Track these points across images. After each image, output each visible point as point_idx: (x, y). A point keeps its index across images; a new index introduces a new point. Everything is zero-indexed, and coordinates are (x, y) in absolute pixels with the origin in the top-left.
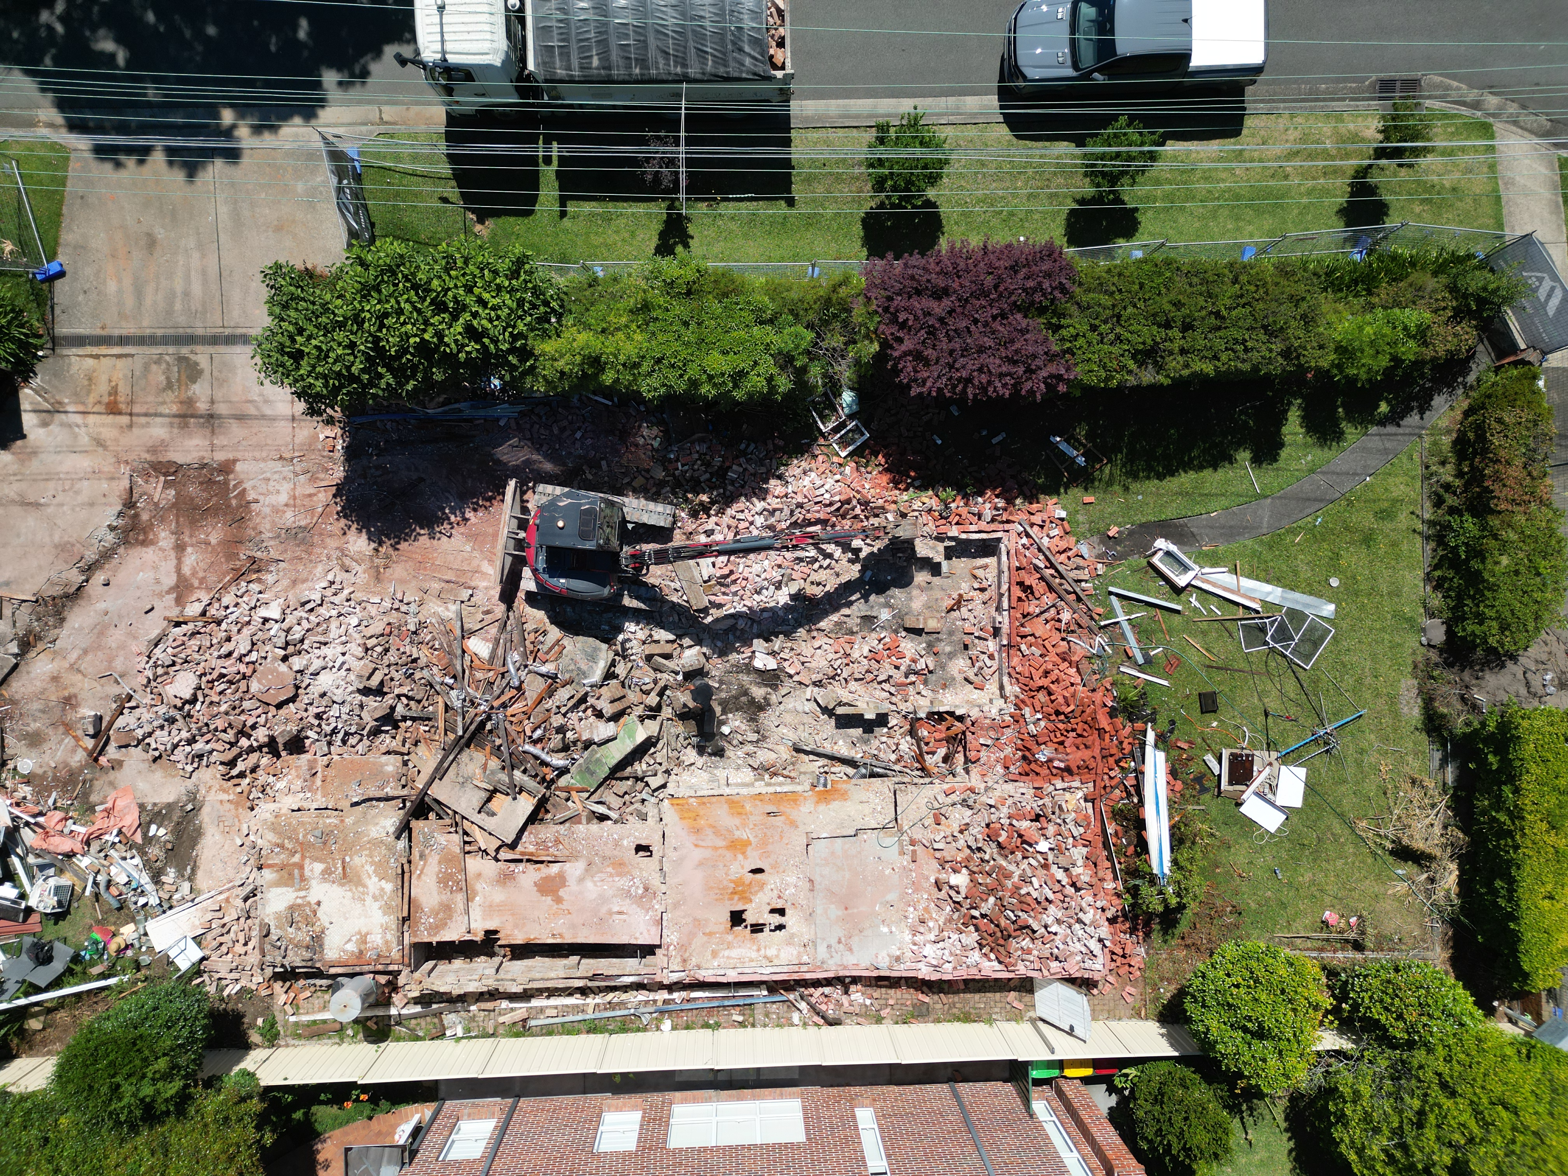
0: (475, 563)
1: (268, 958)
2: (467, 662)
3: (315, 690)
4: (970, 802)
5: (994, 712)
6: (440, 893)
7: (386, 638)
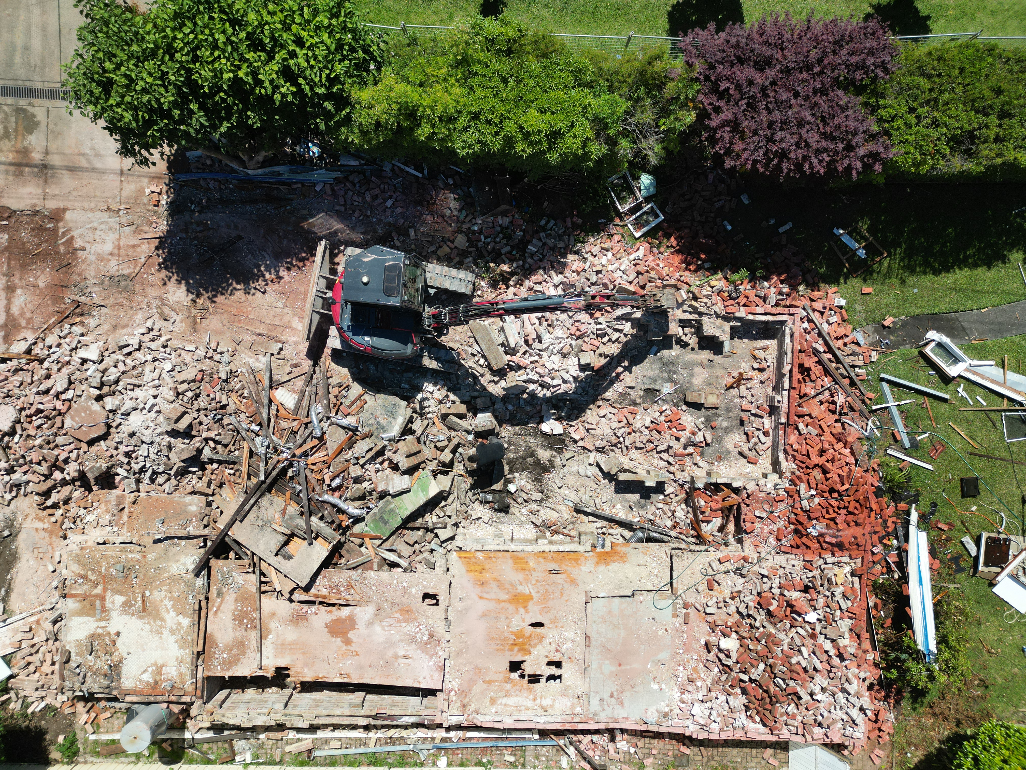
0: (287, 318)
1: (67, 683)
2: (273, 411)
3: (126, 429)
4: (744, 571)
5: (770, 486)
6: (234, 630)
7: (198, 384)
